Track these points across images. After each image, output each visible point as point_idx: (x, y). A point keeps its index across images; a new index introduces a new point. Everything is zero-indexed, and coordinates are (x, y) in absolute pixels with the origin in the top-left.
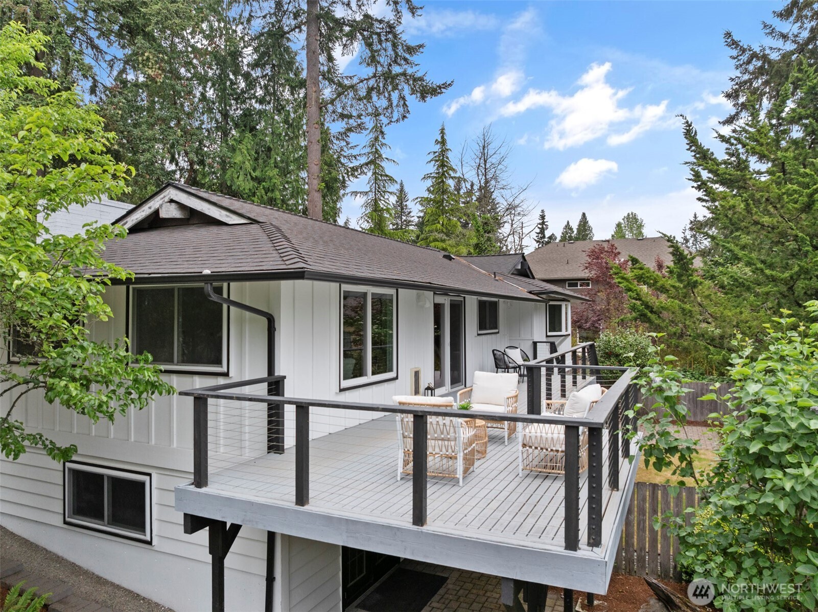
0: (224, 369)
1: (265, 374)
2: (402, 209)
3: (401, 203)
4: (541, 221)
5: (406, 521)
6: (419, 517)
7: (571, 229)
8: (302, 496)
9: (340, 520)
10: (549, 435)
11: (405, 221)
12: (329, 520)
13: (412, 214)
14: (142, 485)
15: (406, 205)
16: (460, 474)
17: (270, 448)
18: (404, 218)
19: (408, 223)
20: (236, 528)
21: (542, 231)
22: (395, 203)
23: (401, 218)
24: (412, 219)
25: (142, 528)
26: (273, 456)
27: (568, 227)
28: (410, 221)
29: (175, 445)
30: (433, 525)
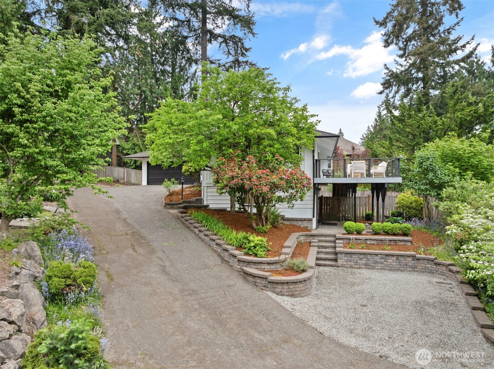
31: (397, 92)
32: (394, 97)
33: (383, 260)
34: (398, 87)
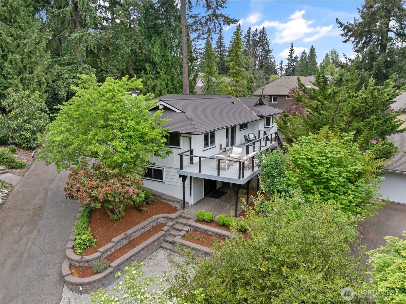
0: (180, 147)
1: (189, 149)
2: (221, 44)
3: (220, 41)
4: (291, 49)
5: (217, 175)
6: (219, 174)
7: (305, 54)
8: (200, 171)
9: (206, 175)
11: (222, 50)
12: (205, 175)
13: (225, 46)
14: (162, 170)
15: (223, 42)
16: (226, 169)
17: (190, 163)
18: (222, 48)
19: (224, 51)
20: (187, 176)
21: (291, 54)
22: (217, 41)
23: (220, 49)
24: (226, 49)
25: (162, 179)
26: (191, 165)
27: (304, 53)
28: (225, 50)
29: (174, 163)
30: (220, 176)
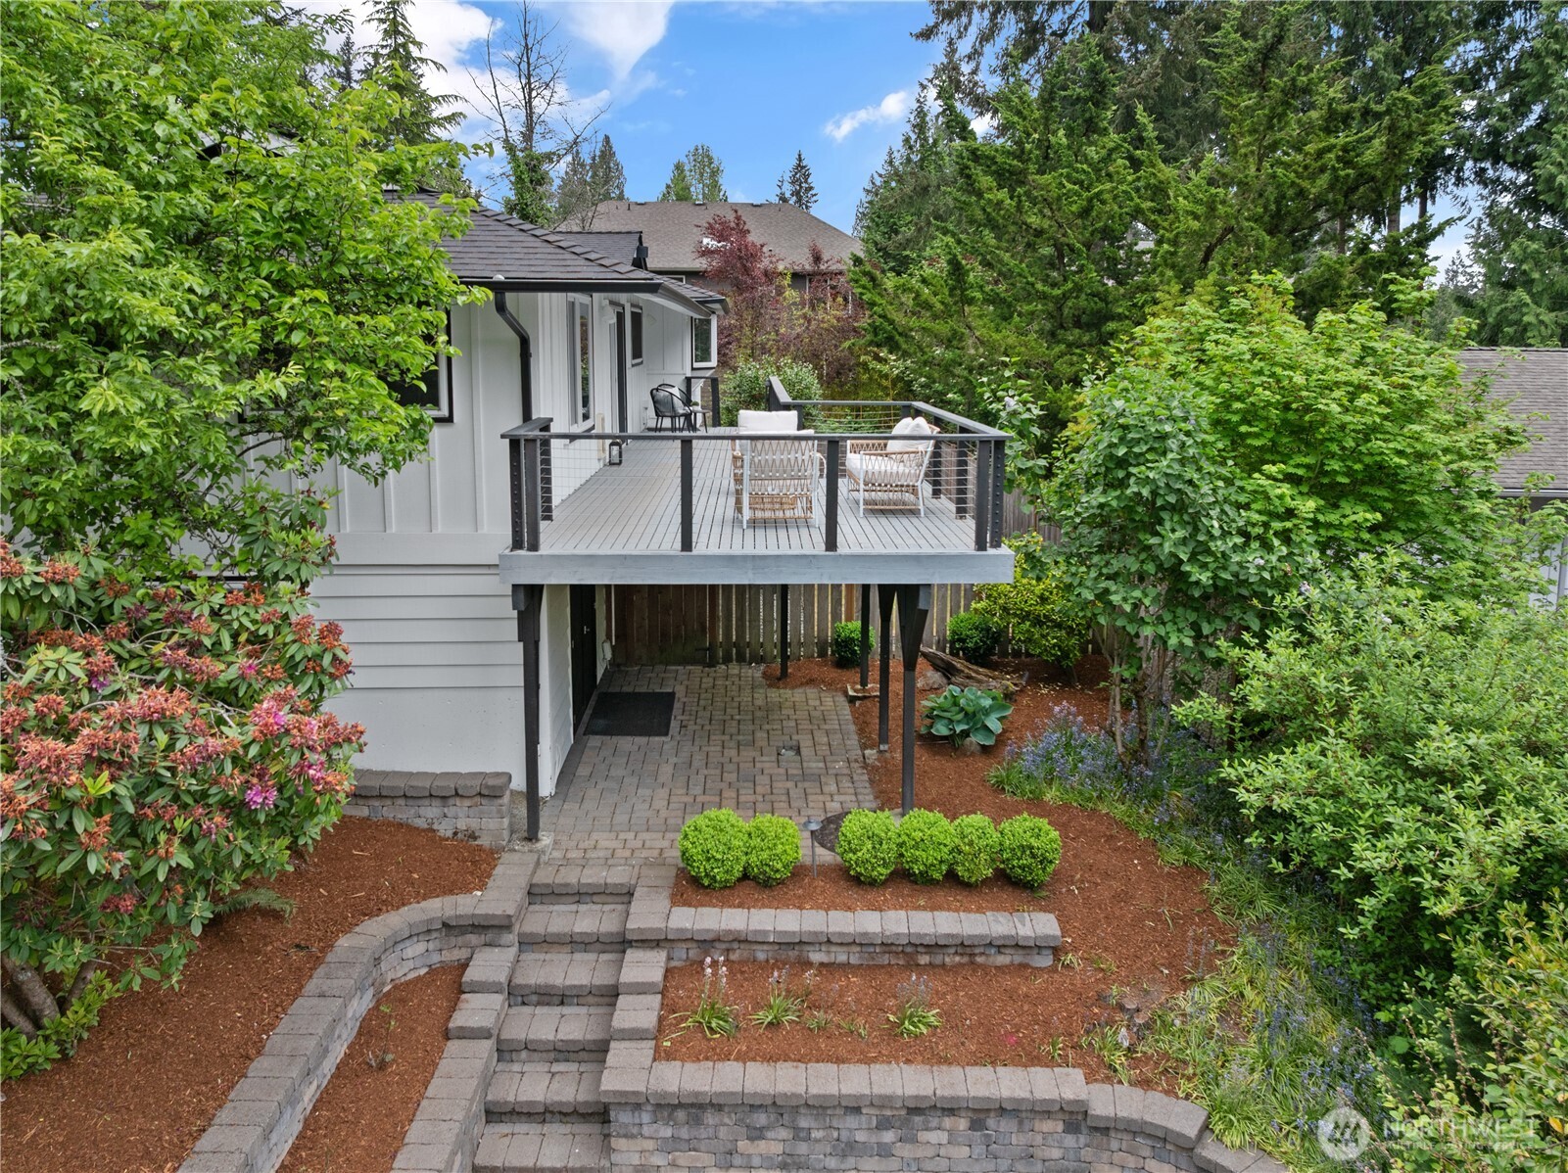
0: (445, 412)
6: (833, 544)
10: (883, 468)
31: (986, 37)
32: (974, 55)
33: (888, 1136)
34: (994, 15)
